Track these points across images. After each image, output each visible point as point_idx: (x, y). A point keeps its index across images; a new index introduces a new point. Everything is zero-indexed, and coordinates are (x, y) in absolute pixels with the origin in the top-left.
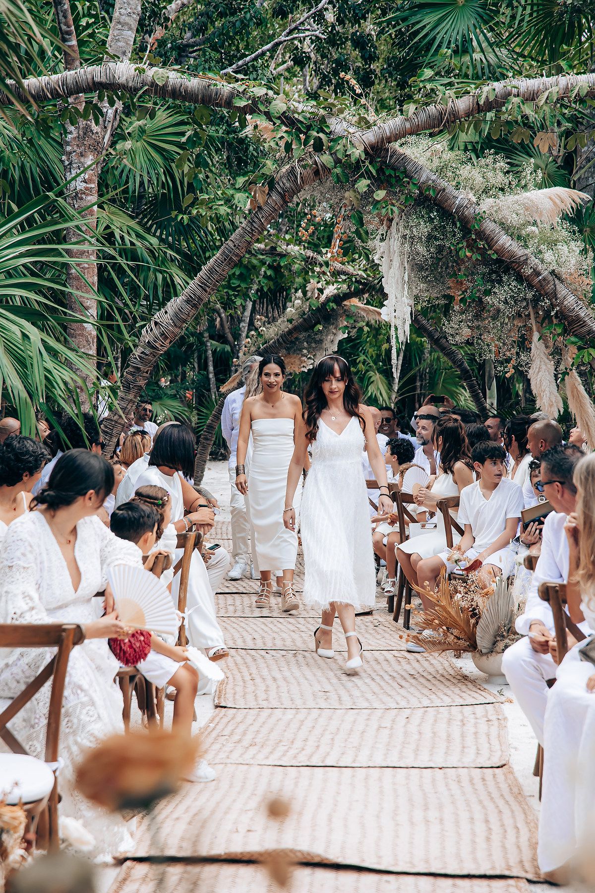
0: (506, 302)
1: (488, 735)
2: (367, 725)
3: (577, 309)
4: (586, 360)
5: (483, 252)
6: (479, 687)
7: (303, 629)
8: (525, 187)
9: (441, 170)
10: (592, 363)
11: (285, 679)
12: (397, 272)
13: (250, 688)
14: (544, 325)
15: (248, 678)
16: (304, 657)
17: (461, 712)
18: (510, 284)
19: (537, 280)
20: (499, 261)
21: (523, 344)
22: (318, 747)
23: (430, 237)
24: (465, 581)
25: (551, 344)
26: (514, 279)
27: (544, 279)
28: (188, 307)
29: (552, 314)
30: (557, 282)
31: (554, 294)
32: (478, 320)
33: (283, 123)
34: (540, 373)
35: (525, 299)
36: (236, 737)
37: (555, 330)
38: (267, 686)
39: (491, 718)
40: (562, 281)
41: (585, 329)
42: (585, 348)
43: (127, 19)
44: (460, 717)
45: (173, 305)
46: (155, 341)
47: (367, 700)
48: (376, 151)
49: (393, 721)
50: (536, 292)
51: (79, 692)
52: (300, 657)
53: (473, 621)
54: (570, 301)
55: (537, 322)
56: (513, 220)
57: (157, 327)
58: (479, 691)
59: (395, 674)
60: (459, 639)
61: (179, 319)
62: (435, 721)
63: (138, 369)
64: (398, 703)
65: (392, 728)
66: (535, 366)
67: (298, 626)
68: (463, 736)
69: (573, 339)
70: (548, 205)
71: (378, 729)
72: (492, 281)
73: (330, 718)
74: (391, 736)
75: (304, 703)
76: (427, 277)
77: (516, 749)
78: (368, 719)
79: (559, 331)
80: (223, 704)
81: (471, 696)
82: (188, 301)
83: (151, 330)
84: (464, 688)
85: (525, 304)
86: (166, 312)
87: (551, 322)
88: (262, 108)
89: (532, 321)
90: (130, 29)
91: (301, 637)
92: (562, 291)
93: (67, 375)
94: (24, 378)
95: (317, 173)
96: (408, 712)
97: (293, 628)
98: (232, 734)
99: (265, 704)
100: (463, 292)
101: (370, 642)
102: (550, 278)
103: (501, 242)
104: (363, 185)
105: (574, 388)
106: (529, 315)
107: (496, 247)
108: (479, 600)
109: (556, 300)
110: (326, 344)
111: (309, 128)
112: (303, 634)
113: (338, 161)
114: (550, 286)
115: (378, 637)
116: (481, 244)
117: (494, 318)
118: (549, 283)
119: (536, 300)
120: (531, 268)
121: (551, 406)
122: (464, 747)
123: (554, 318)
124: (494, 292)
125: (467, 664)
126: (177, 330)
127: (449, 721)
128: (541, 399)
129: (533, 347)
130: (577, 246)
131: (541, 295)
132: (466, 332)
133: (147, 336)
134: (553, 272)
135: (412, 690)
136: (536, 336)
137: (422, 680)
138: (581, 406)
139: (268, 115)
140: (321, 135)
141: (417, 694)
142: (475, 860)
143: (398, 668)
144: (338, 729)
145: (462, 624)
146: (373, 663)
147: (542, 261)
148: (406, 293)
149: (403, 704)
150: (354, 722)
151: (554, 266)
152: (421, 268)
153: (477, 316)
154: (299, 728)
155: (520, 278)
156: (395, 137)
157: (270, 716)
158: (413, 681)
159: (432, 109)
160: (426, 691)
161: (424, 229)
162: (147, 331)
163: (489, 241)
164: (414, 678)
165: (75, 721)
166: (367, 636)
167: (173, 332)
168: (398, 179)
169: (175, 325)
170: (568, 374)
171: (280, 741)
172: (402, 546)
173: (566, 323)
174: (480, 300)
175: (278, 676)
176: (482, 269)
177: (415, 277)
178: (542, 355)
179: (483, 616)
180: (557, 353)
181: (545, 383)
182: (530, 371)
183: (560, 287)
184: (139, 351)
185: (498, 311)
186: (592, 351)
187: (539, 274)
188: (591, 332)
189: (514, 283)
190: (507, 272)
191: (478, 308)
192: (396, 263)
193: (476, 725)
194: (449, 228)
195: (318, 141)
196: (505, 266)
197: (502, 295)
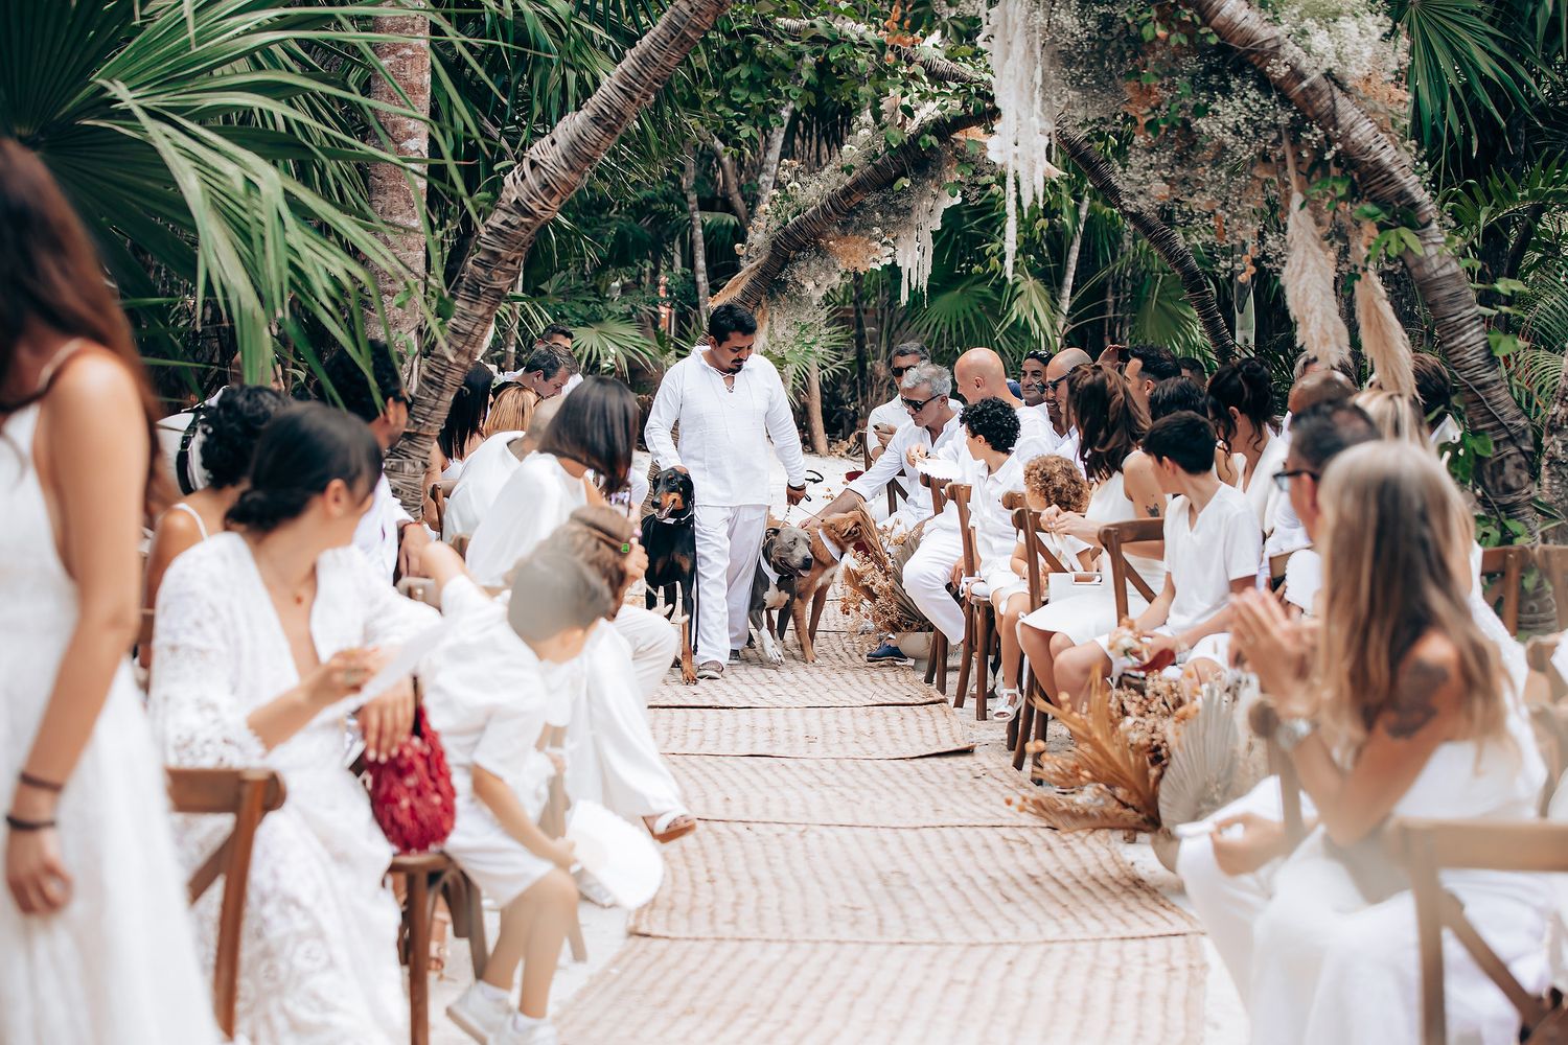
0: (1237, 131)
1: (1165, 999)
2: (927, 977)
3: (1376, 148)
4: (1393, 251)
5: (1189, 29)
6: (1162, 901)
7: (830, 779)
10: (1406, 257)
11: (777, 882)
12: (1019, 66)
13: (704, 898)
14: (1313, 178)
15: (702, 877)
16: (821, 837)
17: (1120, 952)
18: (1245, 95)
19: (1298, 89)
20: (1223, 49)
21: (1273, 217)
22: (819, 1020)
24: (1141, 691)
25: (1327, 217)
26: (1253, 86)
27: (1312, 87)
28: (597, 132)
29: (1328, 156)
30: (1337, 93)
31: (1332, 118)
32: (1182, 166)
34: (1305, 275)
35: (1276, 126)
36: (659, 996)
37: (1334, 189)
38: (739, 896)
39: (1176, 963)
40: (1347, 93)
41: (1392, 189)
42: (1392, 228)
44: (1115, 961)
45: (571, 125)
46: (530, 200)
47: (935, 926)
49: (981, 969)
50: (1295, 112)
51: (292, 909)
52: (811, 837)
53: (1154, 772)
54: (1363, 131)
55: (1299, 172)
57: (535, 171)
58: (1161, 910)
59: (998, 875)
60: (1125, 806)
61: (578, 155)
62: (1065, 970)
63: (495, 255)
64: (995, 934)
65: (975, 983)
66: (1294, 260)
67: (822, 774)
68: (1115, 999)
69: (1369, 208)
71: (947, 987)
72: (1210, 89)
73: (856, 962)
74: (970, 999)
75: (808, 931)
76: (1082, 77)
77: (1216, 1026)
78: (930, 966)
79: (1342, 190)
80: (643, 929)
81: (1144, 919)
82: (596, 120)
83: (523, 178)
84: (1132, 904)
85: (1274, 135)
86: (553, 142)
87: (1326, 173)
89: (1291, 170)
91: (823, 797)
92: (1348, 111)
93: (339, 264)
94: (253, 270)
96: (1012, 951)
97: (809, 779)
98: (652, 988)
99: (726, 930)
100: (1153, 109)
101: (959, 809)
102: (1324, 85)
103: (1226, 12)
105: (1372, 306)
106: (1283, 159)
107: (1217, 21)
108: (1169, 729)
109: (1336, 129)
110: (919, 217)
112: (827, 792)
114: (1325, 102)
115: (978, 799)
116: (1187, 14)
117: (1214, 163)
118: (1320, 95)
119: (1296, 129)
120: (1286, 64)
121: (1325, 341)
122: (1113, 1023)
123: (1332, 164)
124: (1213, 111)
125: (1142, 856)
126: (573, 178)
127: (1092, 972)
128: (1306, 327)
129: (1291, 222)
130: (1377, 24)
131: (1305, 118)
132: (1159, 189)
133: (512, 190)
134: (1328, 74)
135: (1028, 906)
136: (1297, 199)
137: (1052, 888)
138: (1385, 343)
141: (1038, 915)
143: (1006, 861)
144: (867, 984)
145: (1132, 776)
146: (959, 852)
147: (1308, 51)
148: (1037, 107)
149: (1006, 934)
150: (902, 970)
151: (1330, 62)
152: (1069, 60)
153: (1181, 158)
154: (788, 981)
155: (1265, 84)
157: (734, 955)
158: (1033, 889)
160: (1055, 910)
162: (515, 180)
164: (1037, 883)
165: (283, 967)
166: (956, 797)
167: (565, 182)
169: (571, 168)
170: (1359, 277)
171: (746, 1006)
172: (1031, 619)
173: (1355, 177)
174: (1186, 123)
175: (763, 874)
176: (1191, 64)
177: (1057, 78)
178: (1309, 239)
179: (1174, 762)
180: (1338, 236)
181: (1314, 298)
182: (1286, 271)
183: (1343, 104)
184: (496, 220)
185: (1222, 147)
186: (1405, 233)
187: (1301, 77)
188: (1402, 194)
189: (1253, 94)
190: (1238, 71)
191: (1184, 143)
192: (1019, 47)
193: (1143, 979)
196: (1235, 60)
197: (1227, 116)
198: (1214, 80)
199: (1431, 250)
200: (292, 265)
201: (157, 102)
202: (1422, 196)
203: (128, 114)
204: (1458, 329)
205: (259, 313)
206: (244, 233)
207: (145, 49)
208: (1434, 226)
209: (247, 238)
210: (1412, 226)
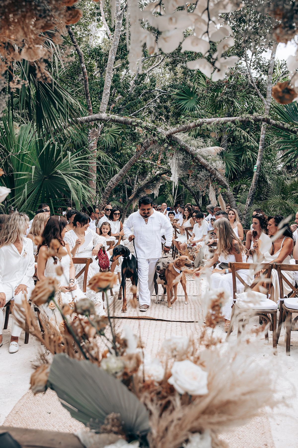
0: (203, 176)
1: (196, 288)
3: (221, 178)
4: (223, 191)
5: (197, 163)
8: (208, 146)
9: (186, 141)
10: (225, 192)
12: (174, 168)
14: (213, 182)
18: (204, 171)
19: (211, 170)
20: (201, 165)
21: (208, 187)
23: (183, 159)
24: (191, 249)
25: (215, 187)
27: (213, 170)
29: (215, 179)
31: (215, 174)
32: (196, 181)
33: (145, 129)
34: (212, 195)
35: (208, 175)
37: (215, 183)
39: (197, 284)
41: (223, 183)
42: (223, 188)
43: (105, 102)
44: (189, 283)
45: (116, 176)
46: (111, 186)
48: (169, 136)
53: (193, 259)
54: (219, 176)
56: (205, 154)
57: (112, 182)
61: (117, 180)
63: (107, 193)
66: (210, 193)
68: (190, 288)
69: (220, 186)
70: (214, 151)
72: (199, 171)
76: (183, 169)
77: (203, 291)
79: (217, 184)
82: (120, 175)
84: (191, 276)
85: (208, 177)
86: (114, 178)
87: (215, 181)
88: (140, 125)
89: (210, 181)
90: (106, 105)
93: (88, 194)
94: (77, 195)
95: (154, 142)
100: (192, 173)
103: (202, 160)
104: (166, 145)
105: (220, 199)
107: (200, 162)
108: (195, 254)
109: (216, 176)
110: (157, 187)
111: (152, 130)
113: (159, 139)
114: (214, 172)
116: (196, 161)
117: (200, 180)
119: (211, 176)
120: (209, 167)
121: (214, 203)
122: (190, 291)
129: (210, 188)
130: (221, 162)
131: (212, 174)
132: (193, 184)
133: (109, 184)
134: (215, 168)
136: (211, 185)
138: (222, 203)
139: (141, 127)
140: (155, 132)
142: (191, 318)
147: (212, 166)
148: (177, 173)
151: (215, 167)
152: (181, 167)
155: (207, 170)
156: (174, 133)
159: (184, 126)
161: (182, 157)
163: (199, 160)
167: (116, 183)
168: (175, 144)
170: (219, 195)
172: (176, 240)
173: (218, 182)
174: (196, 175)
176: (197, 167)
177: (179, 169)
178: (212, 190)
179: (196, 258)
180: (216, 190)
181: (213, 198)
183: (217, 172)
184: (107, 188)
185: (201, 178)
188: (225, 184)
191: (196, 178)
192: (174, 165)
193: (193, 286)
194: (188, 157)
195: (154, 134)
196: (203, 167)
197: (202, 174)
198: (200, 169)
199: (228, 191)
200: (83, 194)
201: (64, 172)
202: (227, 184)
203: (60, 174)
204: (232, 202)
205: (78, 200)
206: (76, 190)
207: (61, 166)
208: (229, 188)
209: (77, 191)
210: (226, 188)
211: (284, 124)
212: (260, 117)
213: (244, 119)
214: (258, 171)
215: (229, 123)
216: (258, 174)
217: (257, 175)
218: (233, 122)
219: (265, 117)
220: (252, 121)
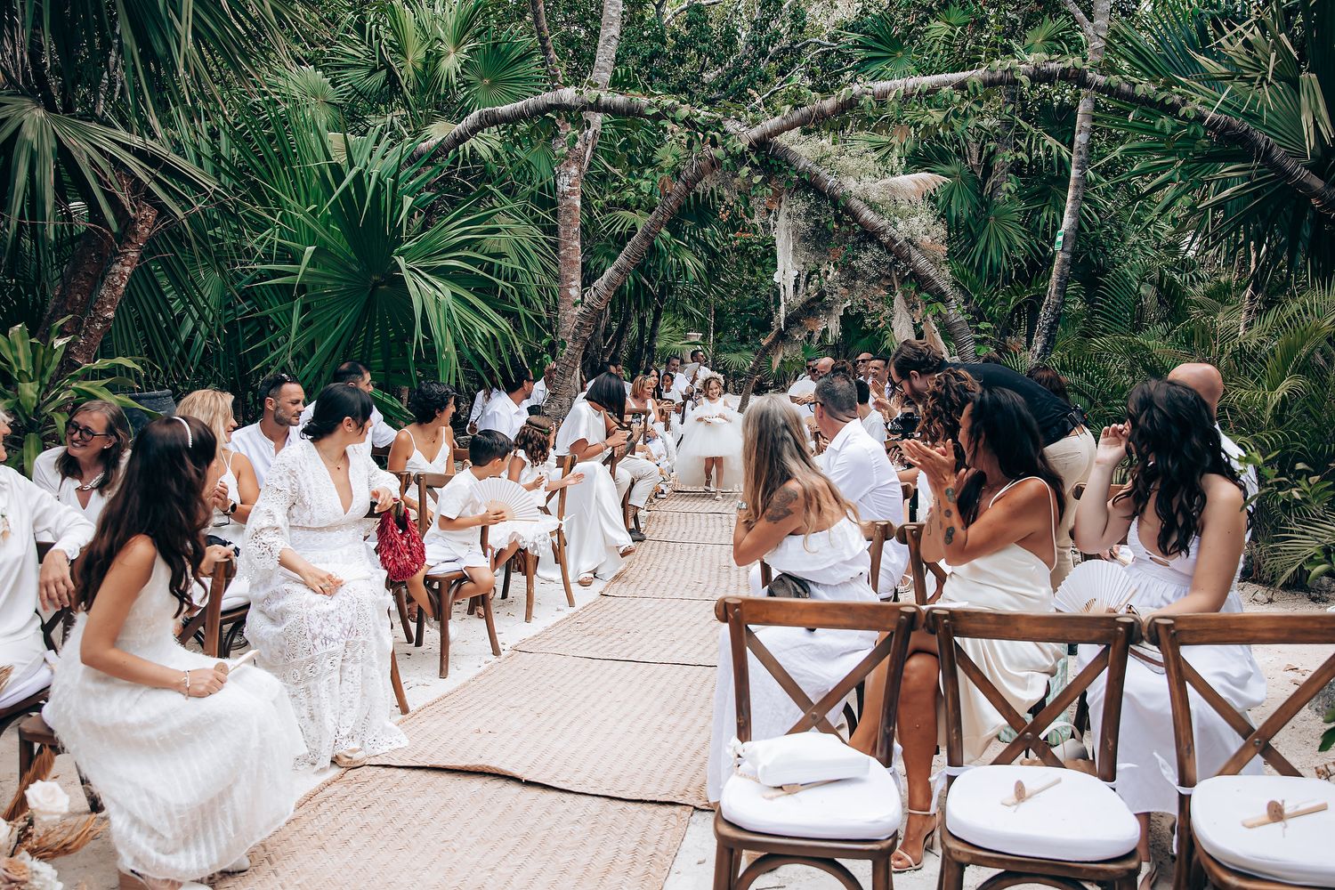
0: (870, 265)
3: (927, 270)
4: (936, 312)
5: (849, 224)
8: (893, 174)
9: (818, 162)
10: (941, 315)
11: (675, 571)
13: (641, 577)
15: (647, 568)
18: (873, 250)
19: (894, 246)
20: (864, 232)
23: (809, 214)
25: (909, 300)
26: (876, 246)
27: (900, 246)
28: (617, 274)
29: (907, 274)
30: (911, 247)
31: (909, 258)
33: (686, 125)
34: (901, 324)
35: (886, 263)
36: (586, 626)
37: (910, 288)
40: (916, 247)
41: (934, 286)
42: (935, 302)
43: (604, 64)
45: (608, 273)
46: (592, 302)
48: (761, 144)
50: (894, 256)
54: (922, 263)
55: (899, 282)
56: (874, 196)
57: (594, 291)
61: (610, 285)
66: (897, 317)
69: (924, 295)
70: (914, 187)
72: (858, 248)
75: (672, 594)
76: (810, 247)
79: (913, 288)
80: (607, 592)
82: (617, 270)
83: (590, 293)
85: (886, 267)
86: (601, 279)
87: (908, 281)
88: (670, 115)
89: (895, 280)
90: (606, 71)
92: (915, 255)
95: (713, 165)
98: (587, 622)
99: (640, 593)
100: (836, 258)
102: (905, 245)
103: (864, 216)
104: (745, 171)
105: (930, 336)
106: (891, 276)
107: (861, 220)
109: (910, 263)
111: (706, 129)
113: (728, 154)
114: (906, 252)
116: (847, 218)
117: (863, 279)
118: (904, 249)
119: (895, 263)
120: (889, 236)
123: (910, 277)
124: (860, 258)
129: (895, 303)
131: (899, 259)
134: (906, 240)
136: (898, 293)
139: (674, 121)
140: (716, 134)
147: (897, 230)
151: (907, 235)
152: (804, 239)
155: (881, 245)
156: (778, 132)
159: (805, 110)
161: (801, 206)
163: (855, 216)
167: (606, 295)
168: (780, 166)
169: (608, 290)
170: (922, 324)
171: (619, 631)
173: (919, 282)
174: (850, 263)
176: (849, 239)
177: (798, 246)
178: (902, 309)
180: (912, 307)
182: (893, 322)
183: (914, 252)
185: (865, 272)
186: (939, 304)
187: (895, 242)
188: (939, 289)
189: (876, 250)
190: (871, 241)
191: (850, 272)
192: (783, 235)
194: (823, 206)
195: (713, 137)
196: (870, 236)
197: (866, 259)
198: (860, 245)
199: (951, 312)
202: (948, 289)
204: (963, 344)
208: (953, 301)
210: (943, 302)
211: (1134, 84)
212: (1053, 66)
213: (999, 74)
214: (1067, 249)
215: (945, 89)
216: (1068, 256)
217: (1064, 261)
218: (961, 86)
219: (1067, 65)
220: (1024, 79)
